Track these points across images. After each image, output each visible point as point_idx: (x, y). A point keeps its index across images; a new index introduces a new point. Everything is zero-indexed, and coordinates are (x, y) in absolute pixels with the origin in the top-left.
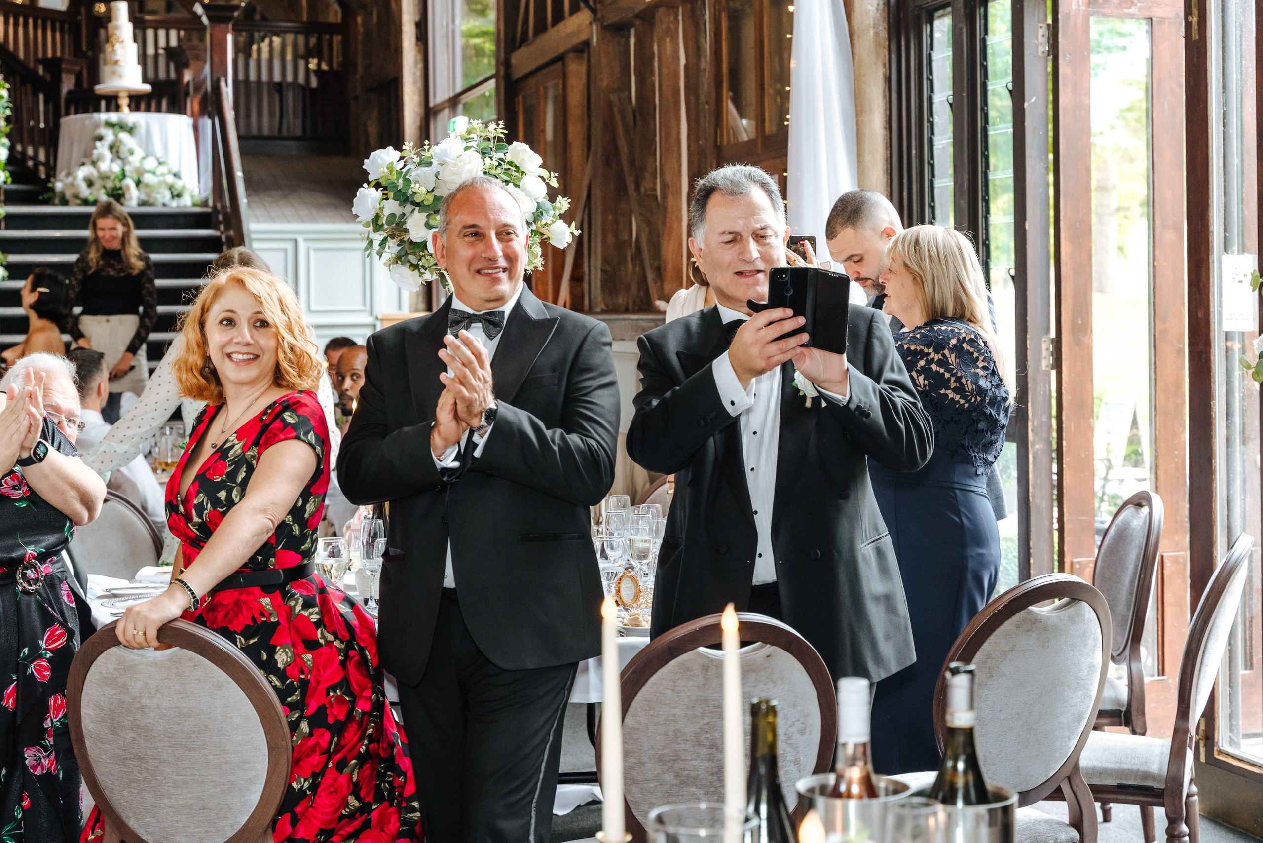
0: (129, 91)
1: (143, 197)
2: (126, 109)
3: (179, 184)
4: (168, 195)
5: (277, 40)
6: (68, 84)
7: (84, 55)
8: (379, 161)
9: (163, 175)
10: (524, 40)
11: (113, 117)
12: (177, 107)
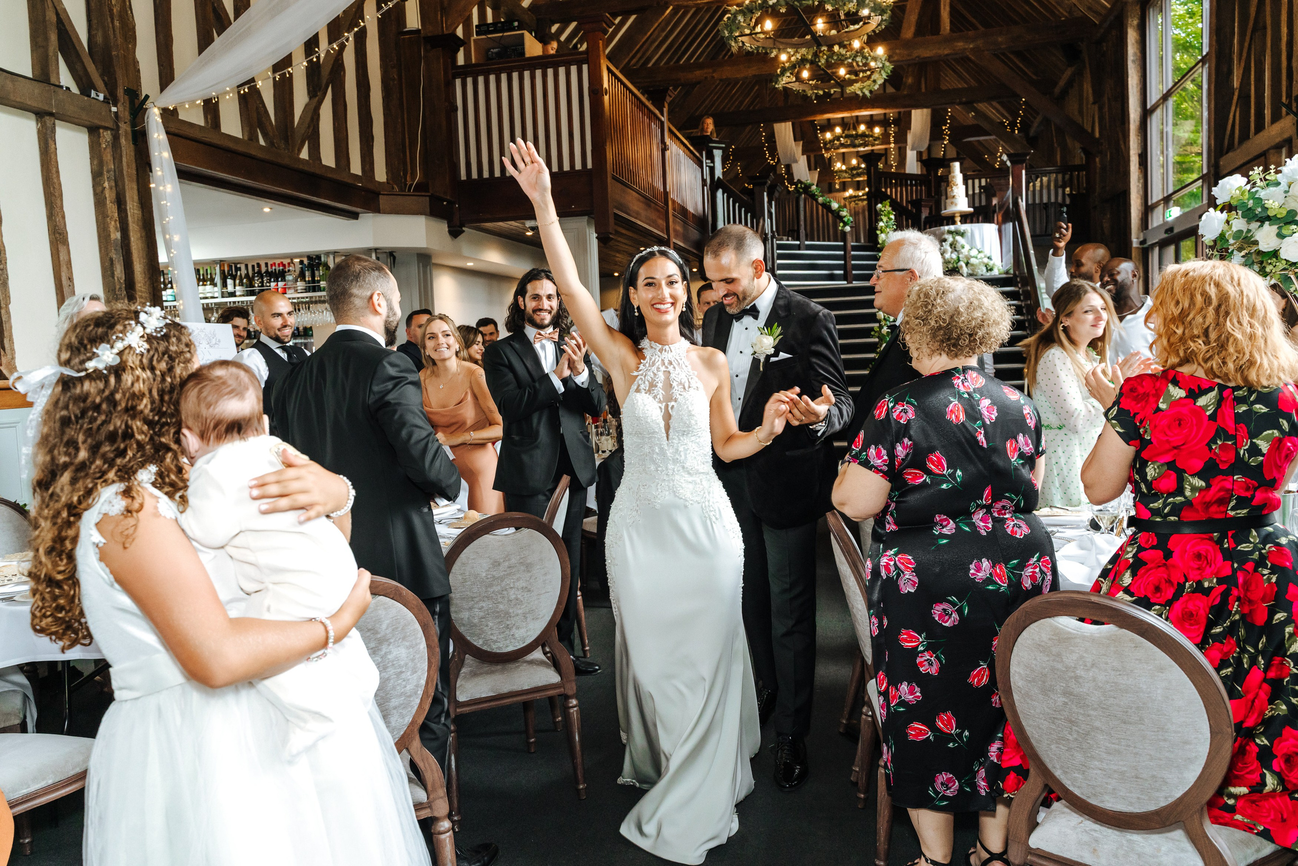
0: (961, 212)
1: (970, 272)
2: (959, 223)
3: (991, 263)
4: (984, 269)
5: (1045, 179)
6: (925, 213)
7: (933, 197)
8: (1228, 186)
9: (981, 258)
10: (1231, 147)
11: (952, 228)
12: (988, 219)
